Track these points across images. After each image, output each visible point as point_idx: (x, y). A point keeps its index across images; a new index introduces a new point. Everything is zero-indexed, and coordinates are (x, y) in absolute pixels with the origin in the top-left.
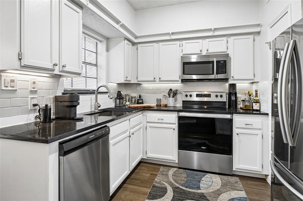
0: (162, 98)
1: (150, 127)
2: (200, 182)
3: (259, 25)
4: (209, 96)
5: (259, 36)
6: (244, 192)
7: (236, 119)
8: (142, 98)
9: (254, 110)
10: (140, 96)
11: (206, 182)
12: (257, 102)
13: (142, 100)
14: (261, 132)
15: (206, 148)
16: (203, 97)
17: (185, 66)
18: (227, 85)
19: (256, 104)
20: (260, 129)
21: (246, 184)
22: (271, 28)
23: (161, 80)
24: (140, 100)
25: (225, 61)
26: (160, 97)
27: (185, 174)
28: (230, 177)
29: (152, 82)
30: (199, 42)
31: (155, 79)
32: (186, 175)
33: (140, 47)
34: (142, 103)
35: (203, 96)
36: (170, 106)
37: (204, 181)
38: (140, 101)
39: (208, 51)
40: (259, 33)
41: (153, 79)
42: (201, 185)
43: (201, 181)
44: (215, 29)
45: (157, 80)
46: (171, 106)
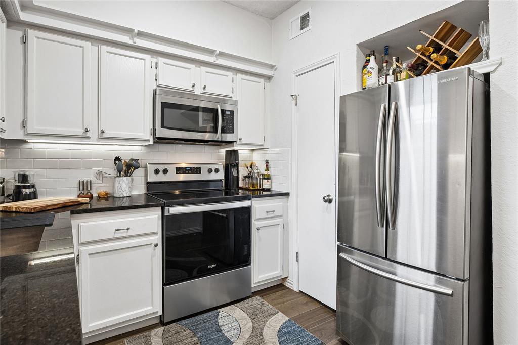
0: (93, 179)
1: (89, 254)
2: (221, 331)
3: (272, 67)
4: (197, 170)
5: (269, 82)
6: (280, 313)
7: (256, 206)
8: (31, 180)
9: (264, 190)
10: (24, 178)
11: (230, 326)
12: (268, 178)
13: (33, 186)
14: (282, 219)
15: (215, 265)
16: (188, 173)
17: (166, 110)
18: (223, 151)
19: (268, 181)
20: (281, 216)
21: (272, 300)
22: (297, 76)
23: (104, 135)
24: (25, 187)
25: (232, 112)
26: (87, 176)
27: (185, 331)
28: (250, 300)
29: (79, 139)
30: (189, 68)
31: (87, 131)
32: (189, 331)
33: (37, 38)
34: (34, 196)
35: (188, 170)
36: (122, 196)
37: (226, 326)
38: (28, 191)
39: (204, 88)
40: (269, 78)
41: (80, 132)
42: (228, 335)
43: (222, 328)
44: (221, 54)
45: (93, 134)
46: (125, 195)
